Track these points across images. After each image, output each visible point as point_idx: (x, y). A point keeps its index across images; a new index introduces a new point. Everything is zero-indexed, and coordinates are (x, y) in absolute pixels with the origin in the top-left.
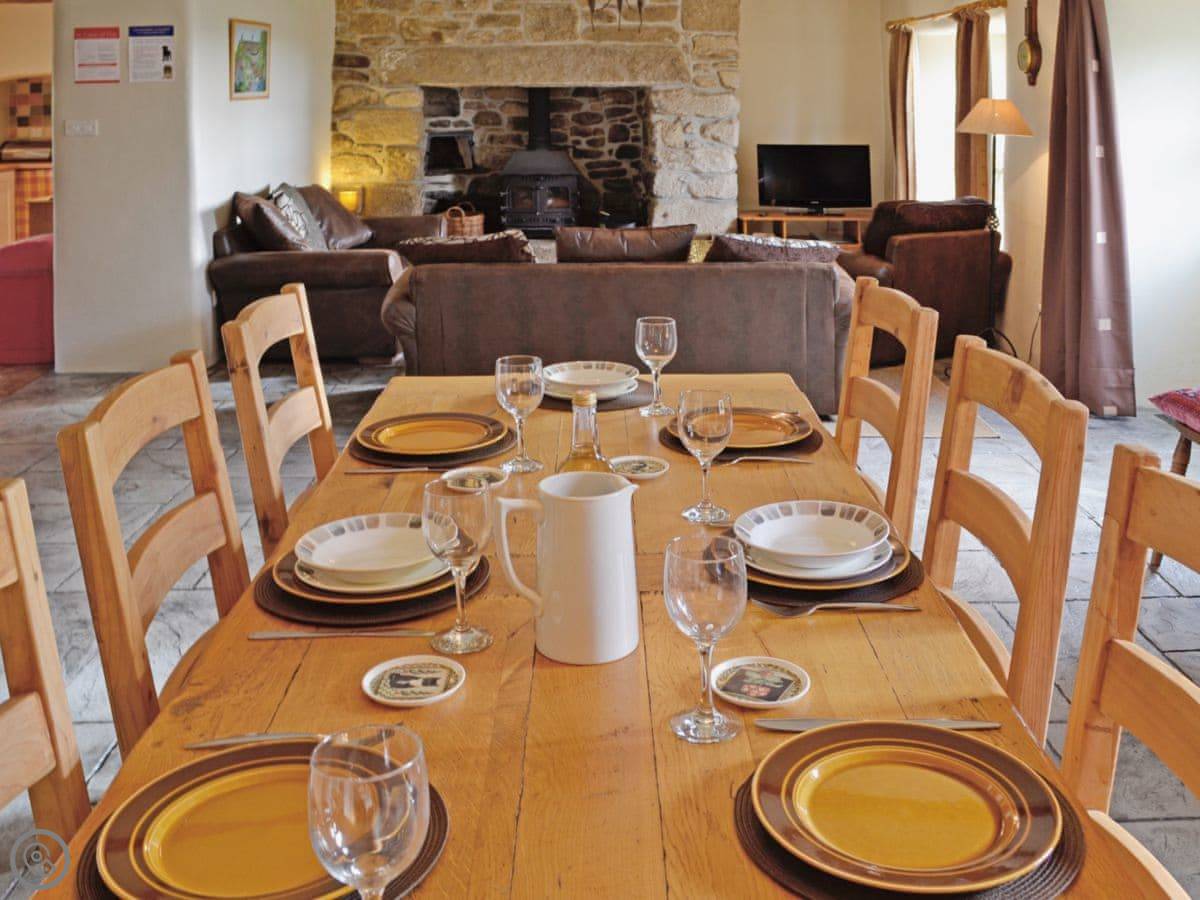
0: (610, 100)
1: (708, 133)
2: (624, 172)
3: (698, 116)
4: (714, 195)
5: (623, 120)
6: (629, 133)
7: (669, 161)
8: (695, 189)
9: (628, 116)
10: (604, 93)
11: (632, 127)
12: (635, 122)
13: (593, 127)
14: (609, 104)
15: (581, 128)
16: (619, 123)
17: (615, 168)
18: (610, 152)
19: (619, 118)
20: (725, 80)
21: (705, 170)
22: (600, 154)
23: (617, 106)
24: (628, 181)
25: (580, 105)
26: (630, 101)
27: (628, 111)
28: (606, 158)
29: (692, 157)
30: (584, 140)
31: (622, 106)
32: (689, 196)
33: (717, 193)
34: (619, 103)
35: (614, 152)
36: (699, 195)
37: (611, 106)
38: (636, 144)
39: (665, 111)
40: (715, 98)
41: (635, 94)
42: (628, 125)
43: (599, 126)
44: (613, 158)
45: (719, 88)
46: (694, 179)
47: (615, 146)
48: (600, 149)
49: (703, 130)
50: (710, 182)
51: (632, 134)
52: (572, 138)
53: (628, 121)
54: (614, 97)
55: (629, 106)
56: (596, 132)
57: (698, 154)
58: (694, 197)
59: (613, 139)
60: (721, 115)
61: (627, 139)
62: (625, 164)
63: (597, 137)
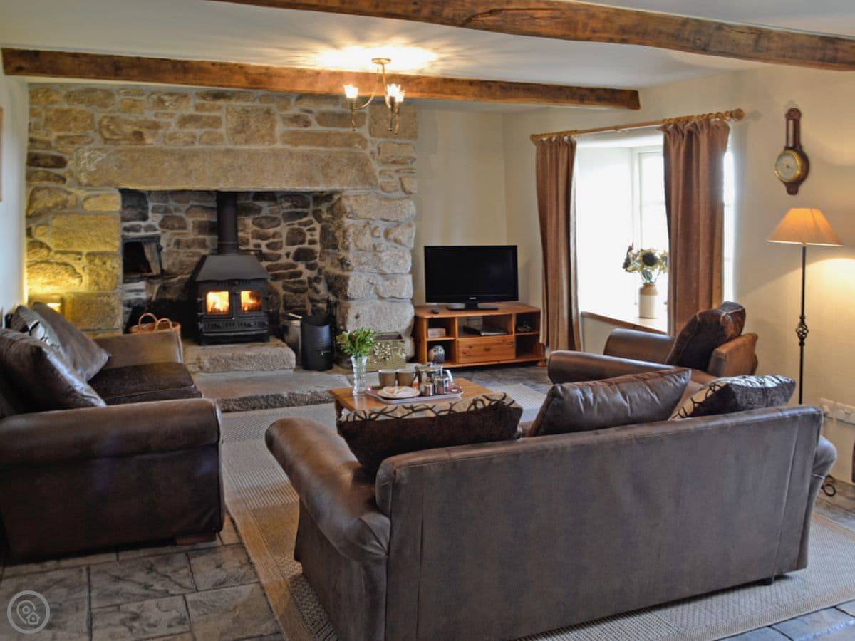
0: (288, 204)
1: (391, 236)
2: (300, 274)
3: (384, 220)
4: (398, 296)
5: (300, 224)
6: (305, 236)
7: (361, 264)
8: (381, 290)
9: (305, 219)
10: (281, 197)
11: (309, 230)
12: (311, 226)
13: (271, 231)
14: (287, 208)
15: (262, 231)
16: (296, 226)
17: (292, 270)
18: (288, 255)
19: (295, 222)
20: (406, 186)
21: (388, 271)
22: (279, 257)
23: (293, 210)
24: (301, 282)
25: (259, 210)
26: (306, 205)
27: (305, 215)
28: (284, 260)
29: (380, 259)
30: (263, 243)
31: (299, 210)
32: (376, 297)
33: (400, 294)
34: (296, 207)
35: (291, 255)
36: (386, 296)
37: (289, 210)
38: (312, 247)
39: (357, 215)
40: (398, 202)
41: (310, 198)
42: (305, 229)
43: (277, 229)
44: (291, 260)
45: (400, 194)
46: (379, 281)
47: (293, 249)
48: (279, 252)
49: (387, 234)
50: (394, 283)
51: (308, 237)
52: (253, 242)
53: (305, 224)
54: (292, 202)
55: (305, 210)
56: (274, 236)
57: (384, 256)
58: (381, 298)
59: (291, 242)
60: (402, 218)
61: (303, 242)
62: (301, 266)
63: (276, 240)
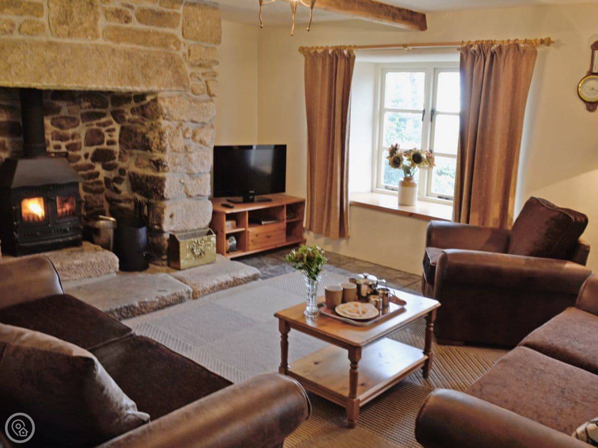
0: (87, 104)
2: (97, 174)
3: (193, 121)
5: (99, 125)
6: (104, 136)
7: (175, 165)
8: (190, 189)
9: (103, 120)
11: (109, 131)
12: (111, 127)
13: (70, 132)
14: (86, 108)
15: (61, 132)
16: (95, 127)
17: (90, 171)
18: (86, 156)
19: (95, 122)
20: (211, 89)
21: (195, 171)
22: (79, 158)
23: (92, 110)
24: (99, 183)
25: (59, 110)
26: (105, 106)
27: (104, 115)
28: (83, 161)
29: (190, 160)
30: (63, 145)
31: (97, 110)
32: (185, 195)
34: (95, 107)
35: (90, 156)
36: (193, 194)
37: (87, 110)
38: (111, 147)
39: (172, 116)
41: (109, 99)
42: (103, 129)
43: (76, 130)
44: (89, 161)
45: (205, 96)
46: (187, 180)
47: (91, 150)
49: (194, 135)
51: (107, 138)
53: (104, 125)
54: (91, 101)
55: (103, 111)
56: (73, 137)
57: (194, 157)
58: (189, 196)
59: (89, 143)
61: (102, 142)
62: (98, 167)
63: (75, 141)
